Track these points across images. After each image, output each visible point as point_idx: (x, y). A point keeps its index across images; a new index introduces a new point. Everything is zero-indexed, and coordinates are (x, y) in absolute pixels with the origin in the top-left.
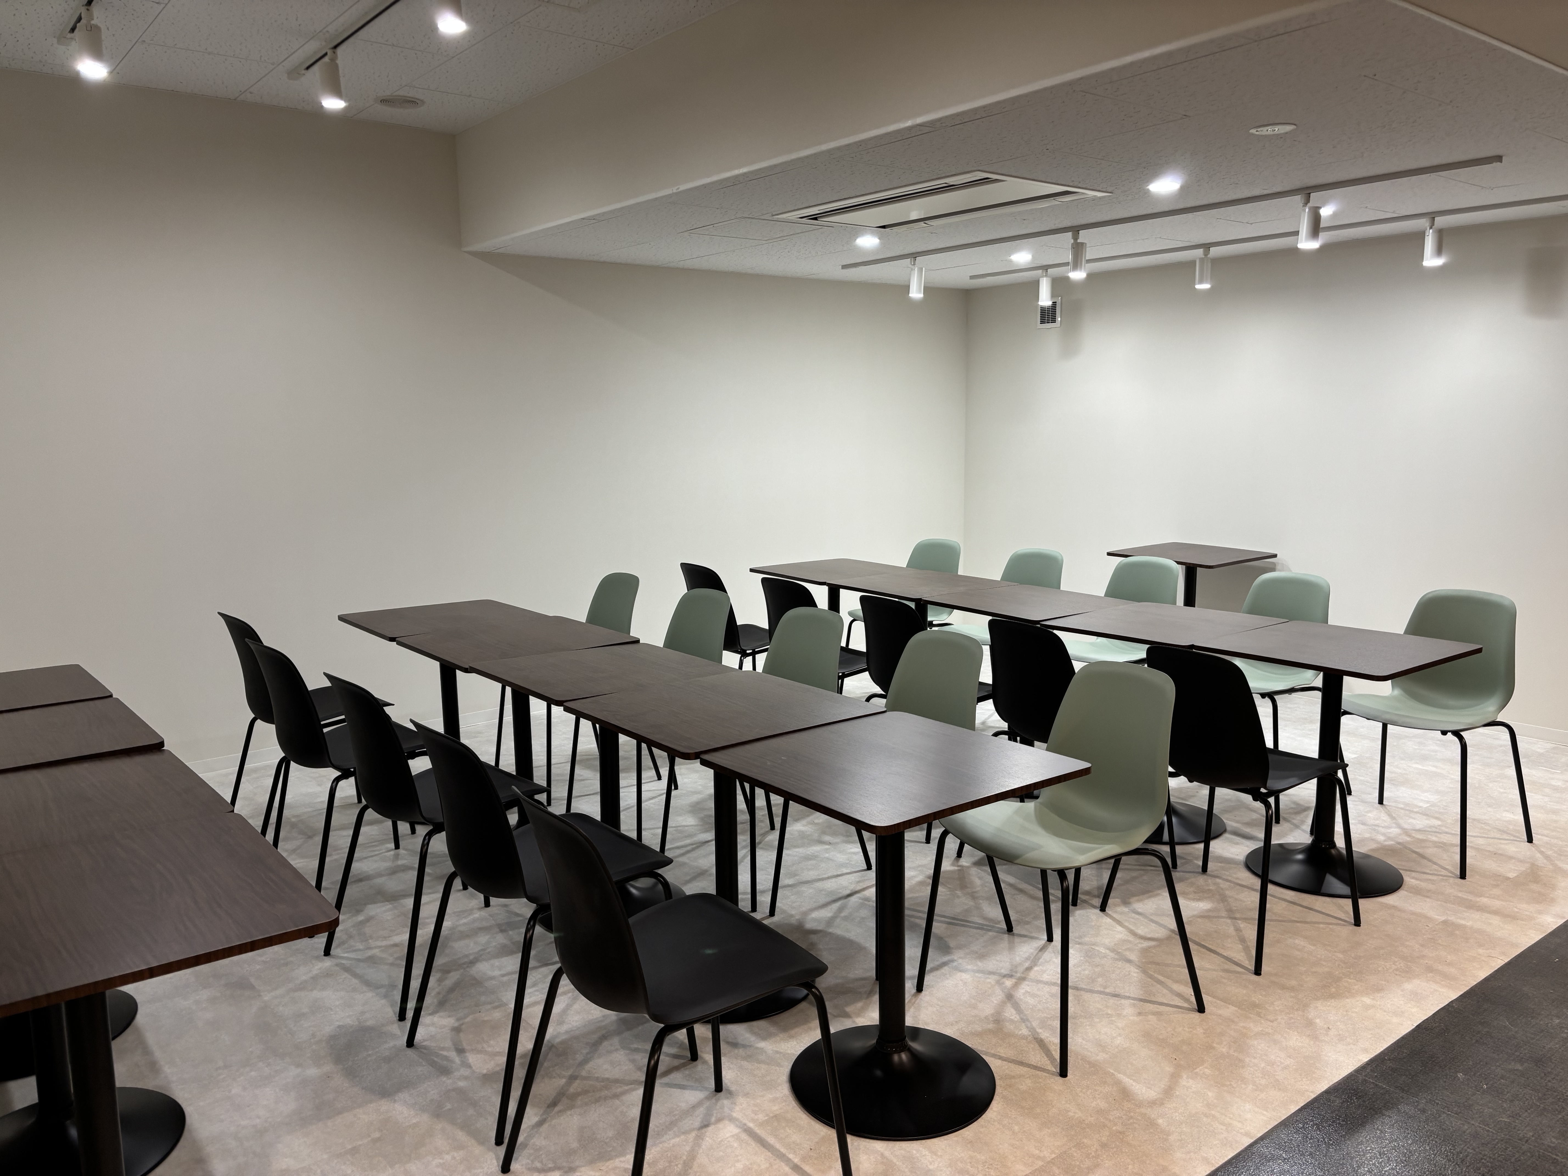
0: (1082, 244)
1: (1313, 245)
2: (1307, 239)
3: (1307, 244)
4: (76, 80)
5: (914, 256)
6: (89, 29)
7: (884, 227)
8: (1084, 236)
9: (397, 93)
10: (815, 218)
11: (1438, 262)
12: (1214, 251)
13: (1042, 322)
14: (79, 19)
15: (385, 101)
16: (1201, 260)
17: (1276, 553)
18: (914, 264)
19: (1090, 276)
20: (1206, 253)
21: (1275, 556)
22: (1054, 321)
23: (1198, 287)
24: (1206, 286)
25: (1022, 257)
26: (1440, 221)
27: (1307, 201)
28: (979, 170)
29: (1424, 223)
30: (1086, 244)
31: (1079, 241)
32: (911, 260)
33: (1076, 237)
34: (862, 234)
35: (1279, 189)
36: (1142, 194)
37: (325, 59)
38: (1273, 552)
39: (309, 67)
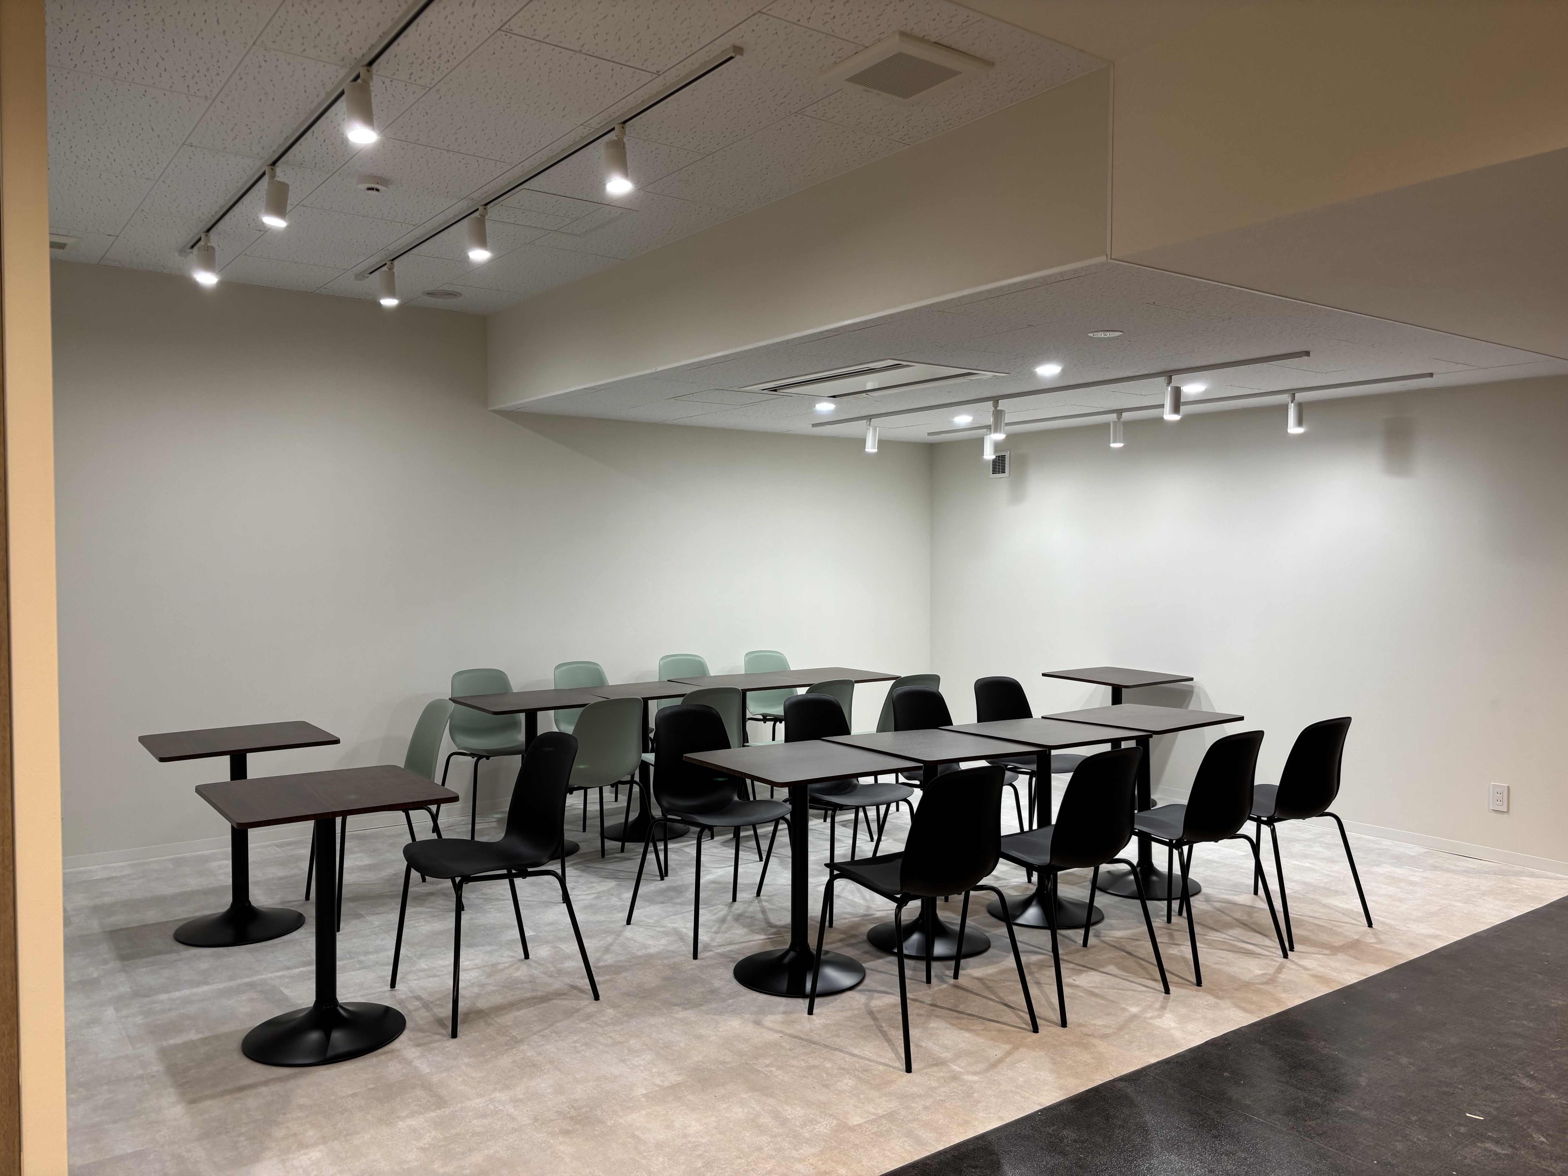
0: (1001, 411)
1: (1176, 417)
2: (1170, 413)
3: (1170, 417)
4: (194, 284)
5: (869, 418)
6: (206, 248)
7: (834, 397)
8: (1003, 404)
9: (439, 289)
10: (774, 390)
11: (1300, 430)
12: (1126, 416)
13: (993, 472)
14: (199, 240)
15: (429, 294)
16: (1115, 422)
17: (1192, 676)
18: (870, 425)
19: (1009, 437)
20: (1119, 418)
21: (1192, 679)
22: (1004, 471)
23: (1113, 445)
24: (1119, 445)
25: (964, 419)
26: (1299, 396)
27: (1169, 382)
28: (891, 359)
29: (1286, 398)
30: (1004, 411)
31: (998, 408)
32: (867, 421)
33: (996, 405)
34: (819, 402)
35: (1146, 372)
36: (1034, 375)
37: (385, 268)
38: (1190, 676)
39: (371, 273)
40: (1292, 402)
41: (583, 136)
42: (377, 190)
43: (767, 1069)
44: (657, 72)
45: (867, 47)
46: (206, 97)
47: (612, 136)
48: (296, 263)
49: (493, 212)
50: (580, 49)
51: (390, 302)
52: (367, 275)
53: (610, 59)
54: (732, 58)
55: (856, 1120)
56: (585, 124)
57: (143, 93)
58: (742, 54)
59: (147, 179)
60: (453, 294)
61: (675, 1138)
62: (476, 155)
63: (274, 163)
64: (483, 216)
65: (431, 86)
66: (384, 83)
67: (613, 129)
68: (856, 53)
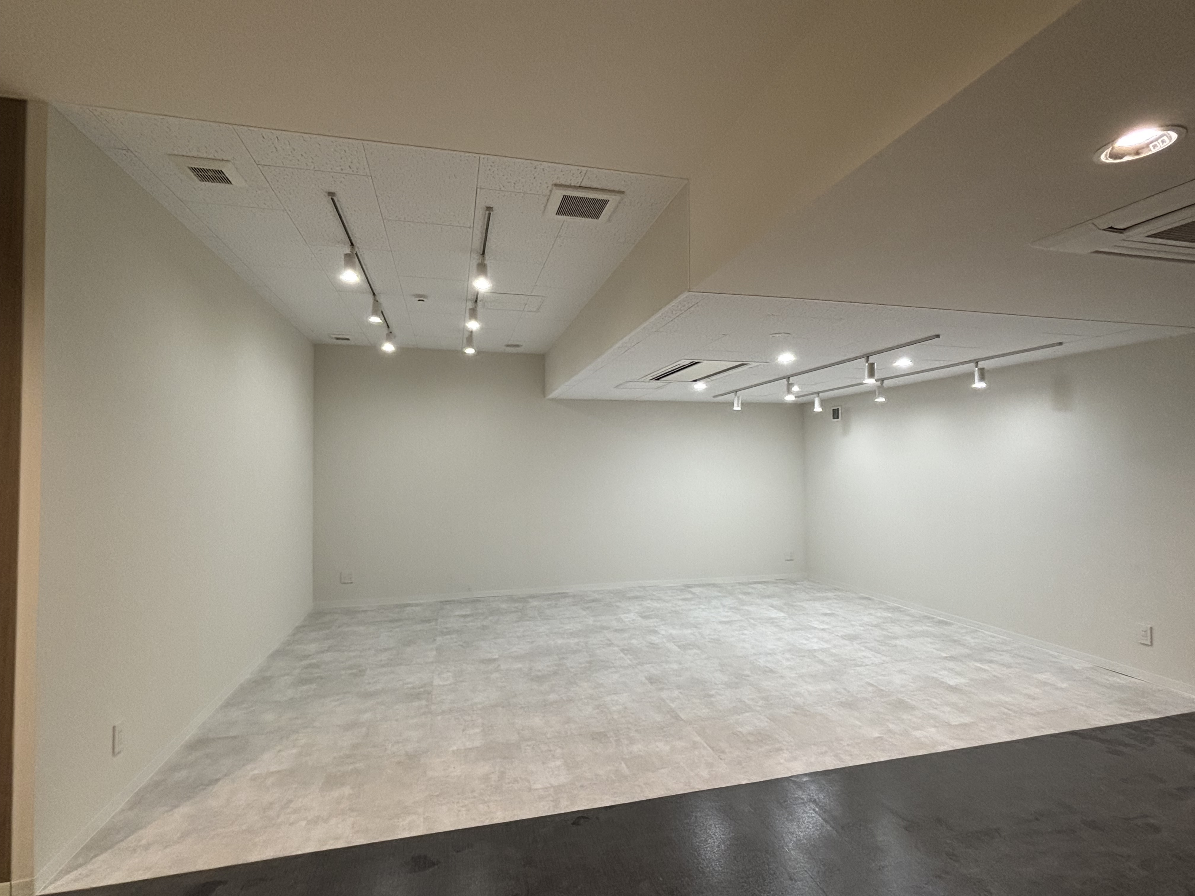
5: (736, 391)
7: (695, 381)
9: (509, 343)
10: (657, 379)
12: (886, 382)
15: (508, 346)
16: (878, 387)
22: (838, 418)
23: (878, 400)
24: (882, 400)
26: (981, 364)
27: (867, 361)
29: (972, 365)
31: (790, 382)
33: (788, 381)
35: (855, 356)
40: (976, 368)
42: (423, 301)
44: (470, 226)
45: (549, 196)
50: (425, 221)
51: (470, 351)
53: (443, 224)
54: (490, 214)
58: (493, 210)
60: (518, 346)
63: (374, 294)
68: (548, 200)
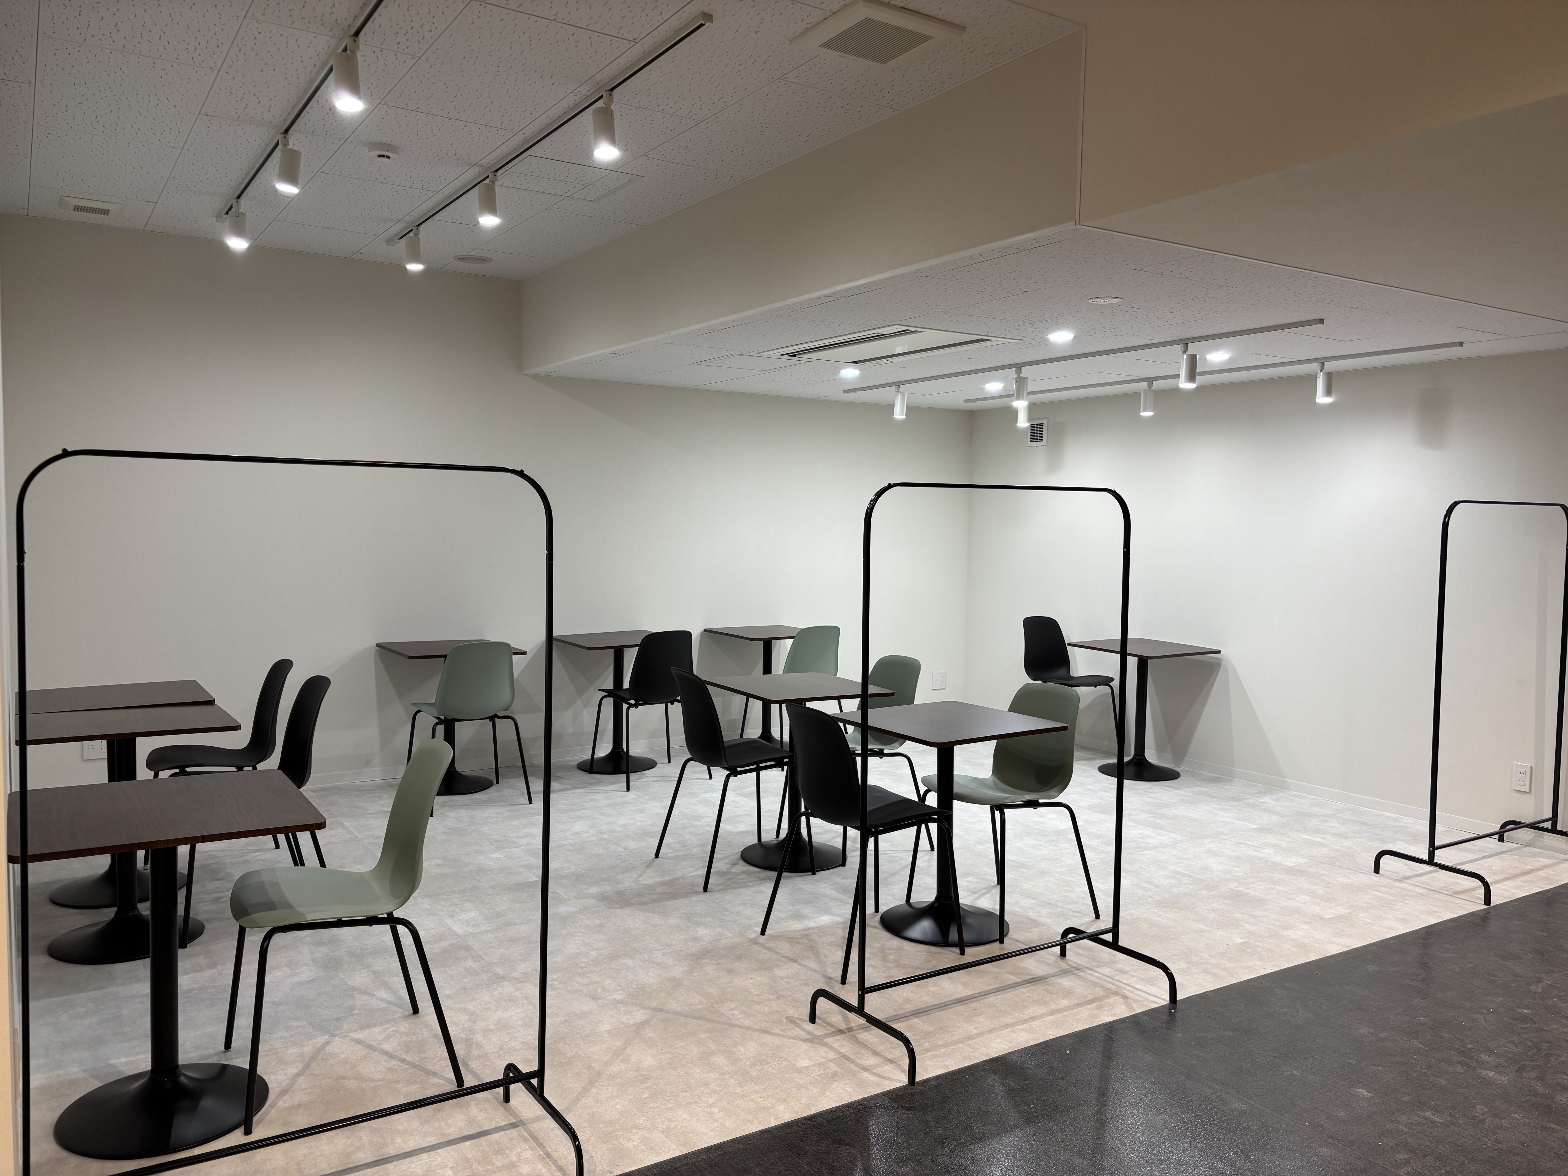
0: (1024, 378)
1: (1192, 386)
2: (1185, 382)
3: (1185, 385)
4: (226, 249)
5: (898, 384)
6: (237, 215)
7: (856, 362)
8: (1026, 371)
9: (470, 254)
10: (794, 355)
11: (1329, 400)
12: (1157, 384)
13: (1032, 441)
14: (231, 208)
15: (461, 259)
16: (1145, 391)
17: (1220, 649)
18: (898, 391)
20: (1150, 386)
21: (1219, 652)
22: (1041, 440)
23: (1143, 414)
24: (1149, 414)
25: (994, 387)
28: (897, 325)
30: (1027, 378)
31: (1021, 376)
32: (896, 388)
33: (1019, 371)
34: (843, 368)
35: (1163, 340)
36: (1046, 342)
37: (411, 234)
38: (1218, 649)
39: (400, 238)
40: (1321, 371)
41: (576, 103)
42: (388, 157)
43: (731, 1012)
44: (634, 39)
45: (835, 13)
46: (212, 68)
47: (600, 104)
48: (328, 228)
49: (504, 179)
50: (554, 17)
51: (415, 267)
52: (398, 241)
53: (585, 27)
54: (702, 25)
55: (803, 1063)
56: (575, 91)
57: (153, 65)
58: (712, 22)
59: (173, 148)
60: (484, 260)
61: (628, 1071)
62: (476, 122)
63: (286, 131)
64: (493, 183)
65: (420, 55)
66: (374, 52)
67: (601, 97)
68: (825, 19)
